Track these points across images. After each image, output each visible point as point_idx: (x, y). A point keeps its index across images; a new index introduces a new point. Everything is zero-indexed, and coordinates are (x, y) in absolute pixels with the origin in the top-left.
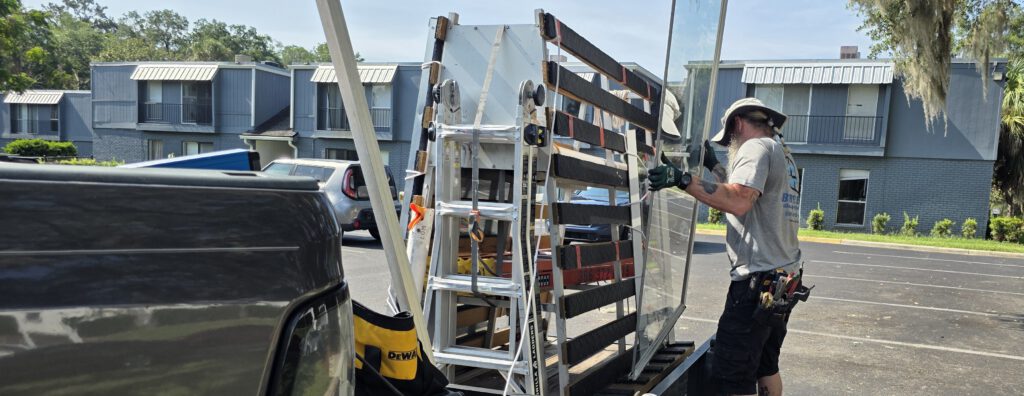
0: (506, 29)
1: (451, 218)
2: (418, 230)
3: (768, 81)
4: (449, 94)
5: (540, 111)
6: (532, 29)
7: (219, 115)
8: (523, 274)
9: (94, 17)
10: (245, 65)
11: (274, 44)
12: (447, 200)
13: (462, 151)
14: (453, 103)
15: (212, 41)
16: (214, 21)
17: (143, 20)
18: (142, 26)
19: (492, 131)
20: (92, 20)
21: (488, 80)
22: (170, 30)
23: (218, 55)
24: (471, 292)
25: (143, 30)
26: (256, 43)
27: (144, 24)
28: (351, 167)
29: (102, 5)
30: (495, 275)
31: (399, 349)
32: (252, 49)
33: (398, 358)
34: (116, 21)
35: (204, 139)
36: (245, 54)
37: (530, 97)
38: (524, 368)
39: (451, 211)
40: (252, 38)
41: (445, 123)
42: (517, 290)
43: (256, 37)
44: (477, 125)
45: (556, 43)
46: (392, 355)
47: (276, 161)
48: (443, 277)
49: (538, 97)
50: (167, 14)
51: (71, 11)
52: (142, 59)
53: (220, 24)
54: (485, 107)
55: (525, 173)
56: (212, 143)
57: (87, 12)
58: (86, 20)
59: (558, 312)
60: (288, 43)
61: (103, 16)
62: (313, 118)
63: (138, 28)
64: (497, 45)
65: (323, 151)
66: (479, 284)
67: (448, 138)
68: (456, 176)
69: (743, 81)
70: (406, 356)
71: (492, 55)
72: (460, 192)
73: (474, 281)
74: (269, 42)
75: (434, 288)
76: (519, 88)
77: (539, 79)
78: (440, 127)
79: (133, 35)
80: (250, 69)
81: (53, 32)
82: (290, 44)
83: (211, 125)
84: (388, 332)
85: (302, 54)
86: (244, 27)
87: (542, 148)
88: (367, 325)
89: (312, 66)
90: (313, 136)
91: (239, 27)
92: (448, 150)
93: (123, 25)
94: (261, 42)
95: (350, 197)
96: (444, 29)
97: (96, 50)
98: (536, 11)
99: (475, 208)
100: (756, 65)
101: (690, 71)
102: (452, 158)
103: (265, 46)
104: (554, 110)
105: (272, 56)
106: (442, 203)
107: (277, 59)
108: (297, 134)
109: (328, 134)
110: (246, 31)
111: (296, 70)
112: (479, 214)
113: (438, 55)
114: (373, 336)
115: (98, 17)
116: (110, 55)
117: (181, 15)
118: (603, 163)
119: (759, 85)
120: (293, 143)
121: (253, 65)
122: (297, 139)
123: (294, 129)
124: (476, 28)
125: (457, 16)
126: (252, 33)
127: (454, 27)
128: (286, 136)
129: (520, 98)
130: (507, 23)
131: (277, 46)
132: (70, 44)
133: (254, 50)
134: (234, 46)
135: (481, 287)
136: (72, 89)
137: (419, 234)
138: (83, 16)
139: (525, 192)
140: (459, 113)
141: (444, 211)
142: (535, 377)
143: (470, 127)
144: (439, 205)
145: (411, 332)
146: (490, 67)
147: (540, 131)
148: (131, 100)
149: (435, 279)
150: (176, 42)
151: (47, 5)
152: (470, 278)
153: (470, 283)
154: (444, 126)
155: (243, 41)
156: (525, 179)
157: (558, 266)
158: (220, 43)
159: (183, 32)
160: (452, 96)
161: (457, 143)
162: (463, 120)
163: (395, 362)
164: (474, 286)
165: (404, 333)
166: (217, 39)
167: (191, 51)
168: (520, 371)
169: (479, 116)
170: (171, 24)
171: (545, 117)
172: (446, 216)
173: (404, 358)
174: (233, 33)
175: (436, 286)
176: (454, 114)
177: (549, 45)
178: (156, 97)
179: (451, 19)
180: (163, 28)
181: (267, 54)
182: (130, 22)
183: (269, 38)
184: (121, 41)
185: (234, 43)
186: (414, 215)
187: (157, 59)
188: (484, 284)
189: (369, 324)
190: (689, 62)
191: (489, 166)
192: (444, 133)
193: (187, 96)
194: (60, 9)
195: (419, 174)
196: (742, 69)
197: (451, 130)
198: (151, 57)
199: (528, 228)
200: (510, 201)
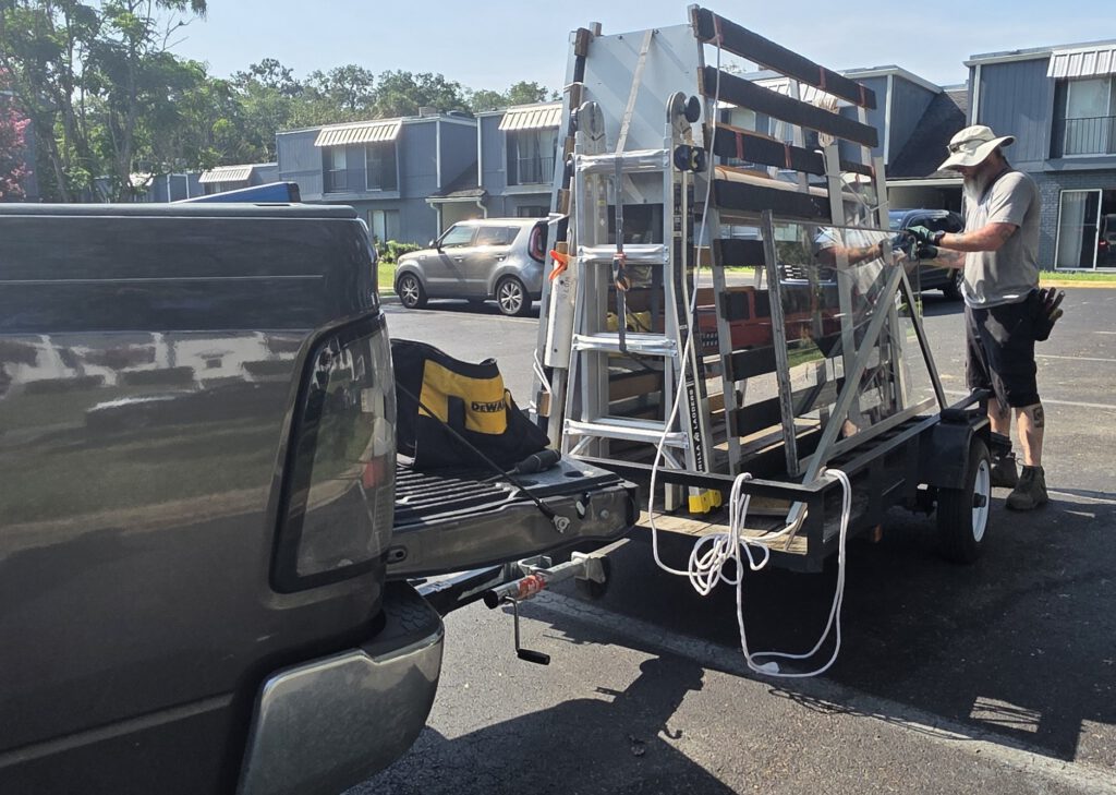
0: (655, 34)
1: (596, 266)
2: (562, 282)
3: (1086, 72)
4: (589, 119)
5: (696, 129)
6: (686, 29)
7: (404, 177)
8: (678, 328)
9: (281, 82)
10: (430, 118)
11: (463, 91)
12: (591, 245)
13: (609, 186)
14: (594, 130)
15: (398, 95)
16: (399, 72)
17: (328, 80)
18: (326, 87)
19: (637, 158)
20: (279, 85)
21: (632, 98)
22: (355, 88)
23: (403, 110)
24: (618, 351)
25: (327, 91)
26: (444, 92)
27: (329, 84)
28: (538, 225)
29: (288, 68)
30: (648, 331)
31: (482, 399)
32: (440, 100)
33: (482, 411)
34: (302, 84)
35: (390, 207)
36: (432, 106)
37: (681, 113)
38: (683, 440)
39: (594, 257)
40: (439, 87)
41: (586, 154)
42: (671, 348)
43: (443, 86)
44: (620, 153)
45: (715, 44)
46: (475, 406)
47: (457, 224)
48: (588, 336)
49: (691, 112)
50: (351, 69)
51: (258, 77)
52: (328, 123)
53: (405, 75)
54: (629, 130)
55: (678, 204)
56: (397, 211)
57: (274, 77)
58: (274, 86)
59: (725, 374)
60: (477, 89)
61: (289, 79)
62: (503, 173)
63: (323, 88)
64: (644, 54)
65: (515, 210)
66: (627, 342)
67: (588, 172)
68: (601, 216)
69: (1049, 74)
70: (491, 408)
71: (640, 66)
72: (606, 234)
73: (622, 338)
74: (458, 90)
75: (579, 349)
76: (668, 102)
77: (693, 90)
78: (579, 159)
79: (318, 97)
80: (435, 123)
81: (242, 102)
82: (480, 90)
83: (396, 190)
84: (469, 380)
85: (494, 100)
86: (431, 75)
87: (700, 174)
88: (448, 373)
89: (501, 111)
90: (504, 194)
91: (426, 76)
92: (589, 185)
93: (308, 87)
94: (449, 90)
95: (537, 260)
96: (586, 43)
97: (283, 119)
98: (688, 7)
99: (620, 251)
100: (1069, 52)
101: (973, 68)
102: (596, 195)
103: (453, 95)
104: (714, 126)
105: (461, 105)
106: (585, 249)
107: (467, 108)
108: (486, 192)
109: (520, 190)
110: (433, 79)
111: (482, 118)
112: (624, 257)
113: (579, 75)
114: (457, 386)
115: (284, 81)
116: (297, 122)
117: (365, 69)
118: (795, 190)
119: (1074, 79)
120: (482, 203)
121: (436, 117)
122: (487, 199)
123: (482, 188)
124: (621, 38)
125: (599, 26)
126: (440, 81)
127: (597, 39)
128: (475, 196)
129: (668, 115)
130: (655, 27)
131: (467, 93)
132: (259, 114)
133: (442, 101)
134: (420, 99)
135: (631, 346)
136: (262, 162)
137: (563, 287)
138: (269, 82)
139: (678, 227)
140: (603, 142)
141: (586, 257)
142: (696, 452)
143: (613, 156)
144: (581, 250)
145: (494, 380)
146: (636, 81)
147: (695, 153)
148: (317, 168)
149: (580, 337)
150: (360, 100)
151: (235, 74)
152: (617, 335)
153: (617, 342)
154: (583, 157)
155: (431, 91)
156: (677, 212)
157: (723, 317)
158: (405, 95)
159: (368, 88)
160: (593, 121)
161: (601, 177)
162: (608, 148)
163: (479, 414)
164: (622, 345)
165: (485, 381)
166: (402, 92)
167: (376, 109)
168: (678, 444)
169: (622, 141)
170: (355, 80)
171: (702, 134)
172: (590, 264)
173: (489, 409)
174: (419, 83)
175: (581, 347)
176: (597, 142)
177: (707, 47)
178: (341, 164)
179: (593, 30)
180: (348, 86)
181: (459, 103)
182: (315, 84)
183: (457, 85)
184: (307, 105)
185: (421, 94)
186: (556, 264)
187: (343, 121)
188: (632, 342)
189: (450, 373)
190: (972, 57)
191: (640, 201)
192: (585, 165)
193: (372, 160)
194: (248, 77)
195: (562, 216)
196: (1048, 59)
197: (591, 161)
198: (339, 119)
199: (685, 272)
200: (660, 240)
